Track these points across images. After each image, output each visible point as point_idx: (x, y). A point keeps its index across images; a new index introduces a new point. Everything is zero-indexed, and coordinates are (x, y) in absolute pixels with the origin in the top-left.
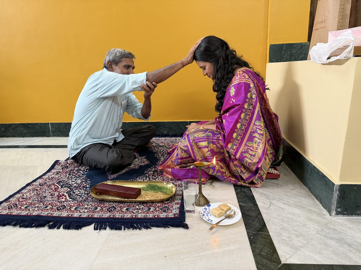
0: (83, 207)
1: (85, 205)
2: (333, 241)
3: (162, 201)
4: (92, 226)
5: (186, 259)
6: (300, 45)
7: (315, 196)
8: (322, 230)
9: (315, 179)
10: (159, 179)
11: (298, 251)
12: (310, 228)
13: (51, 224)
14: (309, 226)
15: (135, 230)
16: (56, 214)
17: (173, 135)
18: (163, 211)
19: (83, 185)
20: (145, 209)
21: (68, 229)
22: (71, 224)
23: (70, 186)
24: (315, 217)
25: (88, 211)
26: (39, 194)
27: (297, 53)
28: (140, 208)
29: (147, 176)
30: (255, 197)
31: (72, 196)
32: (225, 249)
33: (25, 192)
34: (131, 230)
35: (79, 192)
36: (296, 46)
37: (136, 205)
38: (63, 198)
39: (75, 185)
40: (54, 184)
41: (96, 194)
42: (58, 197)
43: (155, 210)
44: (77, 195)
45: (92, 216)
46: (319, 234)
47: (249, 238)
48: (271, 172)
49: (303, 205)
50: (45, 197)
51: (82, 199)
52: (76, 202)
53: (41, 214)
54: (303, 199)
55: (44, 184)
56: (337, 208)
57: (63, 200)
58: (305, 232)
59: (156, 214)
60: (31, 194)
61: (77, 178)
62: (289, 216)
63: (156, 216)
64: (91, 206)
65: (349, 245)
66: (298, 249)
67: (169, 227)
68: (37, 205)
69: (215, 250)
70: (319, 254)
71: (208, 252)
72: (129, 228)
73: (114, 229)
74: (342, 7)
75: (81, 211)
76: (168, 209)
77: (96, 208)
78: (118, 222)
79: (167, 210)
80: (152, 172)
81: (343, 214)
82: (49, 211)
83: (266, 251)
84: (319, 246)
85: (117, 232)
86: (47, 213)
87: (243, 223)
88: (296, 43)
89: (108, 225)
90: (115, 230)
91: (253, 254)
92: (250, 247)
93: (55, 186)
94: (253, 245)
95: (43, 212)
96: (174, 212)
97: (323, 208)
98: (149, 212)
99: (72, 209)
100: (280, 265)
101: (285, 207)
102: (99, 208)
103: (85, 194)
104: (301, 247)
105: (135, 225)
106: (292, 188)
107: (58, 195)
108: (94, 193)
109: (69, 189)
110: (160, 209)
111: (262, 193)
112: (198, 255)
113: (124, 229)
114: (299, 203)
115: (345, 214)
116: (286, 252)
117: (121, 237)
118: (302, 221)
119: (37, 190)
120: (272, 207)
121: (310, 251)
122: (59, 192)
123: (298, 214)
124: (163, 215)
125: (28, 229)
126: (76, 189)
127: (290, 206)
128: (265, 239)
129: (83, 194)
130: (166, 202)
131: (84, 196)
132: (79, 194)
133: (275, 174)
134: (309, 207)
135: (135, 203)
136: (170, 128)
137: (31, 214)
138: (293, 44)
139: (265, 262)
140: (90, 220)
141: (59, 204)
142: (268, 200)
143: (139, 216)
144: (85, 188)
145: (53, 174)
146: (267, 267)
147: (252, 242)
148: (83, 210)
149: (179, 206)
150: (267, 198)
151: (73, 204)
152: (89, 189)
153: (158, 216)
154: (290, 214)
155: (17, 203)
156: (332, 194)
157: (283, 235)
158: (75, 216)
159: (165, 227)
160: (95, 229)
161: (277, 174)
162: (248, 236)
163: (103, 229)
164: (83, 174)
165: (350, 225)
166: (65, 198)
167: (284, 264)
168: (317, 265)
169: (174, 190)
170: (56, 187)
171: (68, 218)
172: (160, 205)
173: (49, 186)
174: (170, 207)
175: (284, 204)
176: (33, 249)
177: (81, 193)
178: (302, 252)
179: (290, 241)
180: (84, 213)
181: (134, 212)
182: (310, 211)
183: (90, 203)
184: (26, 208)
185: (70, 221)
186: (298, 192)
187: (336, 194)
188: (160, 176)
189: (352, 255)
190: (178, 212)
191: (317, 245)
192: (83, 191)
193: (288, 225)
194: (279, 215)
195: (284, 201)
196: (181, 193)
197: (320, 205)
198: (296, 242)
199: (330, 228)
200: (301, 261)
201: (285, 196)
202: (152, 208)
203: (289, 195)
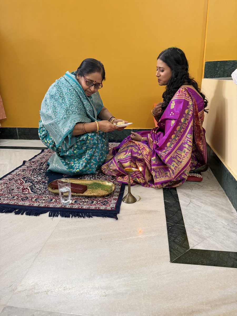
0: (42, 199)
1: (43, 197)
2: (235, 234)
3: (103, 197)
4: (48, 213)
5: (116, 242)
6: (233, 63)
7: (229, 197)
8: (228, 224)
9: (229, 183)
10: (103, 179)
11: (205, 240)
13: (17, 210)
14: (217, 221)
15: (80, 218)
16: (21, 203)
17: (119, 140)
18: (103, 204)
19: (42, 181)
20: (89, 202)
21: (30, 215)
22: (31, 211)
23: (32, 181)
24: (224, 214)
25: (45, 202)
26: (8, 187)
27: (230, 70)
28: (86, 201)
30: (179, 196)
31: (34, 189)
32: (147, 235)
34: (77, 218)
35: (39, 187)
36: (229, 64)
37: (82, 199)
38: (26, 191)
39: (37, 180)
40: (20, 179)
41: (52, 188)
42: (23, 190)
44: (37, 188)
45: (48, 206)
46: (224, 227)
47: (167, 228)
48: (196, 176)
49: (217, 204)
50: (13, 189)
51: (41, 192)
52: (36, 195)
53: (10, 203)
54: (218, 199)
55: (13, 179)
57: (27, 192)
58: (214, 226)
59: (98, 206)
60: (2, 187)
61: (39, 175)
62: (203, 212)
63: (97, 208)
64: (47, 198)
66: (205, 238)
67: (106, 217)
68: (6, 196)
69: (139, 236)
70: (221, 243)
71: (134, 237)
72: (75, 216)
73: (64, 216)
75: (40, 202)
77: (52, 200)
78: (67, 212)
79: (106, 204)
80: (98, 173)
82: (16, 201)
83: (179, 239)
84: (222, 237)
86: (14, 202)
87: (165, 216)
88: (229, 61)
89: (59, 213)
90: (65, 218)
91: (169, 241)
92: (167, 235)
93: (20, 181)
94: (170, 234)
95: (11, 201)
96: (111, 206)
97: (233, 207)
98: (92, 205)
99: (33, 200)
100: (188, 250)
101: (203, 205)
102: (54, 200)
103: (44, 188)
104: (208, 237)
105: (80, 214)
106: (211, 190)
107: (23, 188)
108: (50, 188)
109: (31, 184)
110: (101, 203)
111: (185, 193)
112: (126, 239)
113: (72, 217)
114: (214, 202)
116: (195, 241)
117: (69, 223)
118: (214, 217)
119: (7, 184)
120: (191, 205)
121: (214, 241)
122: (23, 186)
123: (211, 211)
124: (103, 208)
126: (37, 184)
127: (206, 204)
128: (180, 229)
129: (42, 188)
130: (106, 197)
131: (43, 190)
132: (39, 188)
133: (198, 177)
134: (222, 206)
135: (82, 197)
136: (117, 134)
137: (2, 202)
138: (227, 61)
139: (177, 247)
140: (46, 209)
141: (23, 196)
142: (188, 199)
143: (84, 207)
144: (44, 184)
145: (20, 171)
146: (178, 251)
147: (169, 231)
148: (41, 201)
149: (116, 201)
150: (188, 197)
151: (34, 196)
152: (47, 184)
153: (99, 208)
154: (205, 211)
157: (195, 228)
158: (35, 205)
159: (103, 217)
160: (50, 216)
161: (200, 178)
162: (167, 227)
163: (55, 216)
166: (28, 192)
167: (191, 249)
168: (217, 251)
169: (113, 188)
171: (29, 206)
172: (101, 199)
173: (16, 181)
174: (109, 201)
175: (202, 202)
176: (3, 229)
177: (41, 187)
178: (208, 241)
179: (200, 232)
180: (42, 203)
181: (81, 204)
182: (222, 209)
183: (47, 196)
185: (31, 209)
186: (215, 193)
188: (104, 176)
190: (114, 206)
191: (221, 236)
192: (42, 186)
193: (201, 219)
194: (195, 212)
195: (202, 200)
196: (119, 190)
197: (232, 205)
198: (205, 233)
199: (235, 224)
200: (205, 248)
201: (204, 196)
202: (95, 201)
203: (208, 195)
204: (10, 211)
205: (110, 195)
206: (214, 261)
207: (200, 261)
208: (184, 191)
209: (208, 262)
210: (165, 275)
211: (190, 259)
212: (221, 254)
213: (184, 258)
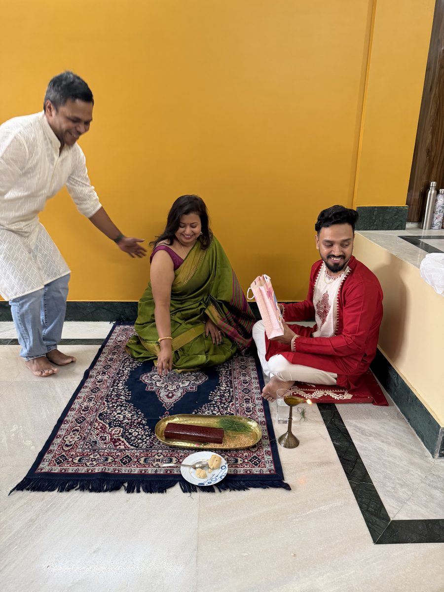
0: (154, 458)
1: (154, 455)
2: (438, 491)
3: (248, 449)
4: (178, 486)
6: (396, 210)
7: (415, 430)
8: (426, 477)
9: (416, 411)
11: (405, 505)
13: (126, 485)
14: (412, 473)
16: (124, 470)
18: (254, 464)
19: (136, 421)
20: (231, 460)
22: (150, 485)
23: (120, 423)
24: (417, 460)
26: (84, 438)
27: (392, 219)
29: (214, 404)
31: (131, 440)
32: (331, 505)
33: (63, 434)
36: (390, 211)
38: (120, 444)
40: (97, 420)
42: (114, 443)
43: (244, 462)
44: (136, 437)
45: (170, 471)
46: (423, 482)
49: (403, 443)
50: (96, 442)
51: (146, 445)
53: (106, 471)
54: (402, 434)
56: (441, 450)
57: (122, 447)
58: (409, 481)
59: (248, 468)
60: (73, 438)
62: (390, 459)
63: (248, 472)
64: (162, 456)
67: (269, 488)
68: (92, 457)
70: (425, 507)
73: (205, 491)
75: (154, 465)
76: (259, 461)
80: (219, 398)
82: (113, 466)
83: (373, 506)
86: (112, 468)
87: (343, 470)
88: (391, 207)
91: (362, 511)
92: (356, 501)
93: (99, 424)
94: (359, 499)
95: (106, 467)
96: (268, 466)
97: (425, 447)
98: (238, 466)
99: (140, 462)
100: (390, 523)
101: (386, 446)
103: (146, 436)
104: (407, 500)
107: (111, 439)
109: (122, 429)
110: (250, 461)
111: (356, 426)
114: (398, 440)
116: (393, 507)
118: (405, 465)
119: (77, 430)
121: (416, 504)
122: (110, 434)
123: (399, 457)
124: (256, 470)
126: (130, 428)
127: (389, 444)
128: (370, 491)
129: (143, 435)
130: (254, 450)
131: (147, 440)
132: (137, 435)
134: (410, 446)
137: (92, 470)
138: (387, 208)
139: (374, 519)
140: (171, 479)
141: (120, 454)
142: (364, 437)
144: (141, 426)
145: (84, 400)
149: (271, 457)
150: (363, 434)
151: (138, 454)
152: (148, 427)
154: (391, 456)
155: (64, 453)
156: (437, 437)
157: (387, 486)
158: (150, 472)
160: (184, 491)
162: (352, 488)
164: (127, 402)
167: (392, 521)
168: (424, 520)
170: (101, 425)
171: (142, 475)
173: (91, 424)
174: (261, 457)
175: (383, 442)
177: (140, 433)
178: (409, 505)
179: (395, 492)
180: (159, 467)
182: (411, 452)
183: (160, 452)
184: (80, 461)
186: (395, 423)
187: (441, 437)
188: (231, 404)
190: (273, 467)
191: (422, 496)
192: (140, 431)
193: (390, 471)
194: (379, 459)
195: (382, 437)
196: (266, 434)
197: (422, 443)
198: (401, 493)
199: (434, 475)
200: (409, 517)
201: (382, 430)
202: (239, 459)
203: (386, 427)
204: (115, 488)
206: (424, 535)
208: (351, 421)
209: (418, 538)
211: (395, 536)
212: (430, 525)
213: (388, 535)
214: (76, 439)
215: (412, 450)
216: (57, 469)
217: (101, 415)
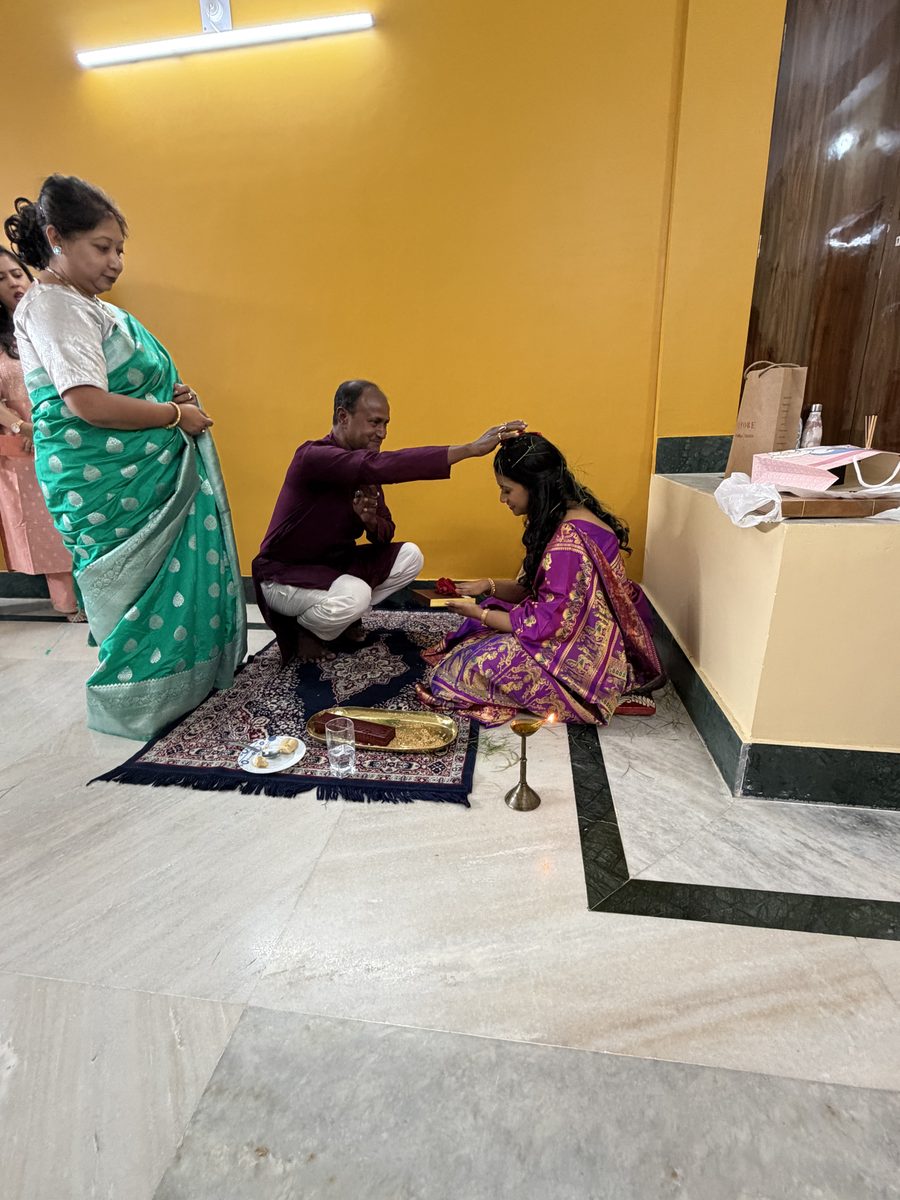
2: (727, 845)
3: (433, 752)
4: (314, 792)
5: (471, 862)
6: (719, 441)
7: (713, 756)
8: (711, 822)
11: (662, 859)
12: (690, 818)
13: (244, 785)
14: (689, 814)
15: (386, 804)
18: (435, 771)
19: (291, 713)
20: (402, 765)
22: (277, 787)
23: (269, 712)
24: (704, 798)
25: (304, 764)
28: (394, 764)
30: (604, 753)
33: (192, 721)
34: (379, 803)
36: (711, 443)
37: (387, 757)
39: (279, 711)
41: (316, 731)
42: (251, 734)
43: (421, 767)
45: (312, 773)
46: (705, 829)
47: (580, 831)
49: (688, 773)
50: (228, 733)
53: (225, 766)
54: (691, 760)
55: (223, 707)
56: (746, 783)
58: (681, 826)
59: (423, 775)
60: (202, 727)
61: (281, 696)
62: (658, 792)
63: (422, 780)
64: (308, 754)
65: (754, 853)
66: (663, 855)
67: (442, 802)
68: (216, 749)
69: (520, 849)
70: (697, 866)
71: (508, 852)
72: (376, 800)
73: (350, 799)
74: (786, 401)
76: (443, 767)
77: (318, 759)
79: (440, 769)
81: (757, 796)
83: (606, 855)
85: (357, 805)
86: (235, 763)
87: (574, 802)
89: (340, 793)
90: (353, 802)
91: (584, 860)
92: (580, 846)
93: (242, 712)
94: (587, 843)
95: (228, 762)
96: (453, 774)
97: (723, 781)
98: (410, 772)
100: (627, 882)
101: (656, 775)
103: (297, 730)
104: (669, 853)
105: (386, 794)
106: (676, 737)
107: (250, 730)
108: (312, 729)
109: (269, 720)
110: (429, 767)
111: (617, 745)
112: (491, 856)
113: (369, 802)
114: (681, 767)
115: (760, 796)
116: (640, 860)
118: (681, 803)
119: (211, 718)
120: (629, 774)
121: (681, 860)
122: (251, 725)
123: (674, 790)
124: (434, 779)
125: (208, 794)
126: (280, 720)
127: (664, 772)
128: (608, 833)
130: (440, 755)
134: (699, 778)
135: (385, 752)
137: (207, 765)
139: (602, 874)
140: (308, 782)
142: (625, 760)
143: (394, 778)
144: (295, 719)
146: (605, 884)
147: (584, 836)
149: (462, 764)
150: (625, 755)
152: (303, 720)
153: (425, 780)
154: (662, 789)
155: (181, 743)
157: (640, 829)
159: (438, 801)
160: (320, 798)
162: (580, 826)
163: (331, 798)
164: (290, 689)
165: (764, 818)
167: (632, 880)
168: (689, 884)
169: (454, 731)
170: (244, 714)
172: (428, 759)
173: (232, 712)
174: (447, 763)
175: (654, 768)
177: (289, 727)
178: (668, 860)
179: (651, 839)
181: (384, 769)
182: (698, 785)
184: (197, 753)
185: (275, 782)
186: (683, 745)
187: (744, 761)
189: (753, 873)
190: (460, 776)
191: (697, 849)
192: (292, 724)
193: (654, 810)
194: (640, 791)
195: (655, 762)
196: (466, 736)
197: (720, 775)
198: (661, 842)
199: (727, 820)
200: (663, 877)
201: (659, 753)
202: (415, 764)
203: (667, 750)
204: (230, 787)
205: (448, 749)
206: (682, 907)
207: (652, 906)
208: (616, 739)
209: (670, 910)
210: (578, 940)
211: (630, 902)
212: (697, 893)
213: (617, 899)
214: (204, 728)
215: (700, 783)
216: (164, 760)
217: (250, 703)
